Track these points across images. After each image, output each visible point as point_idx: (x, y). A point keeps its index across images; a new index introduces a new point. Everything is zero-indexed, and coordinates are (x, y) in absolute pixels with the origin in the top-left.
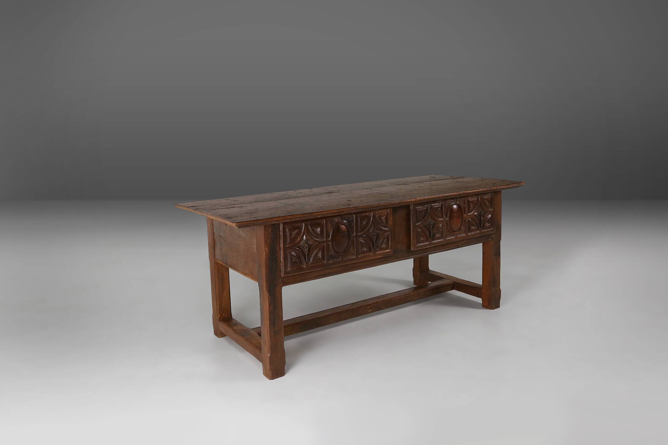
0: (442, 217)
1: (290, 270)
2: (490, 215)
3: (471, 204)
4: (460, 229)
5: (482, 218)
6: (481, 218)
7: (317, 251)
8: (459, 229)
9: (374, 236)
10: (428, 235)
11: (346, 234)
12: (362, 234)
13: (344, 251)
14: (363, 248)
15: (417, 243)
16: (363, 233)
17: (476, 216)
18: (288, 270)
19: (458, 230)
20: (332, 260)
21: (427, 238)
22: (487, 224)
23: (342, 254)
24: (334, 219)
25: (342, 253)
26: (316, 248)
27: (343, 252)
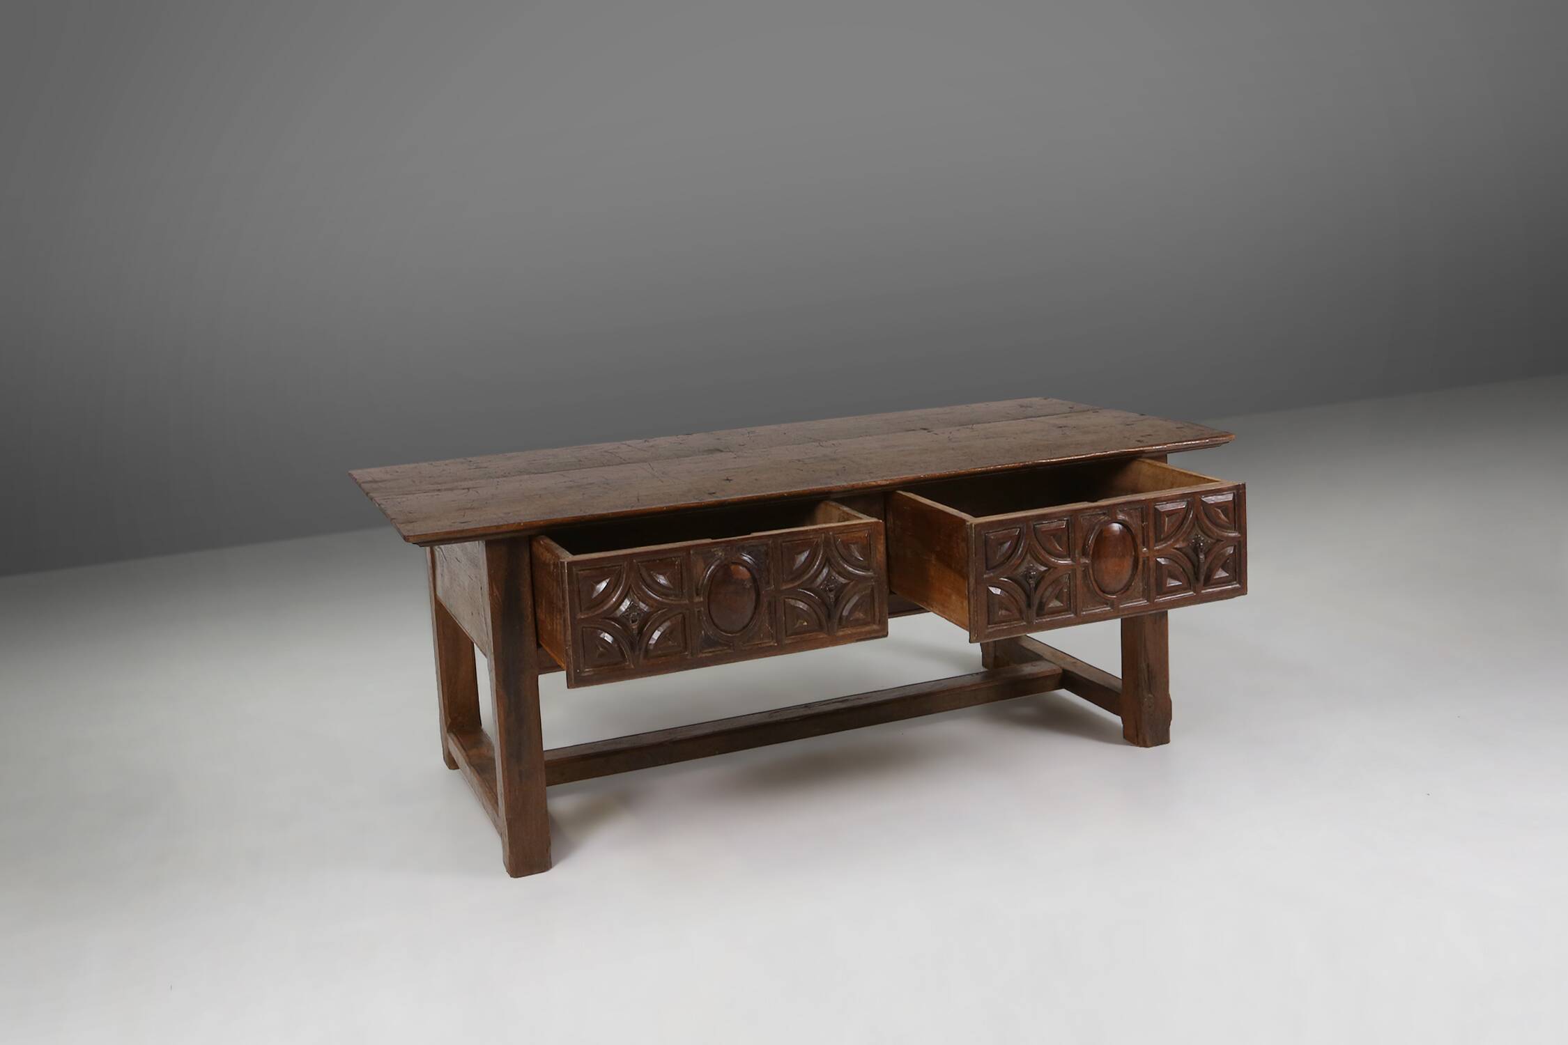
0: (1069, 554)
1: (592, 673)
2: (1232, 548)
3: (1167, 519)
4: (1127, 587)
5: (1202, 557)
6: (1198, 556)
7: (665, 628)
8: (1124, 587)
9: (831, 590)
10: (1023, 605)
11: (748, 586)
12: (795, 587)
13: (744, 628)
14: (799, 621)
15: (989, 624)
16: (796, 584)
17: (1184, 550)
18: (586, 674)
19: (1122, 589)
20: (710, 650)
21: (1021, 612)
22: (1222, 574)
23: (738, 634)
24: (713, 550)
25: (736, 633)
26: (664, 621)
27: (741, 631)
